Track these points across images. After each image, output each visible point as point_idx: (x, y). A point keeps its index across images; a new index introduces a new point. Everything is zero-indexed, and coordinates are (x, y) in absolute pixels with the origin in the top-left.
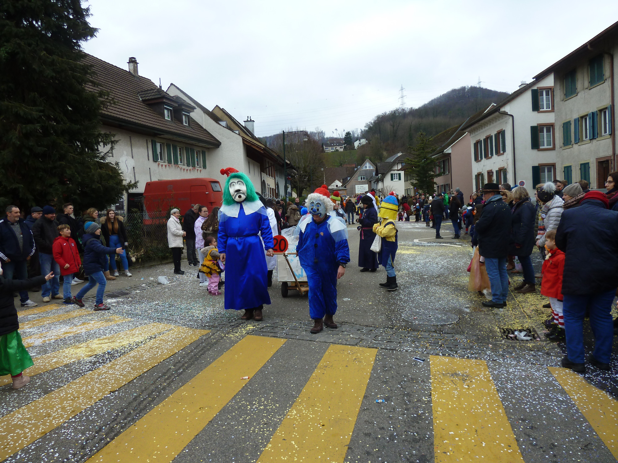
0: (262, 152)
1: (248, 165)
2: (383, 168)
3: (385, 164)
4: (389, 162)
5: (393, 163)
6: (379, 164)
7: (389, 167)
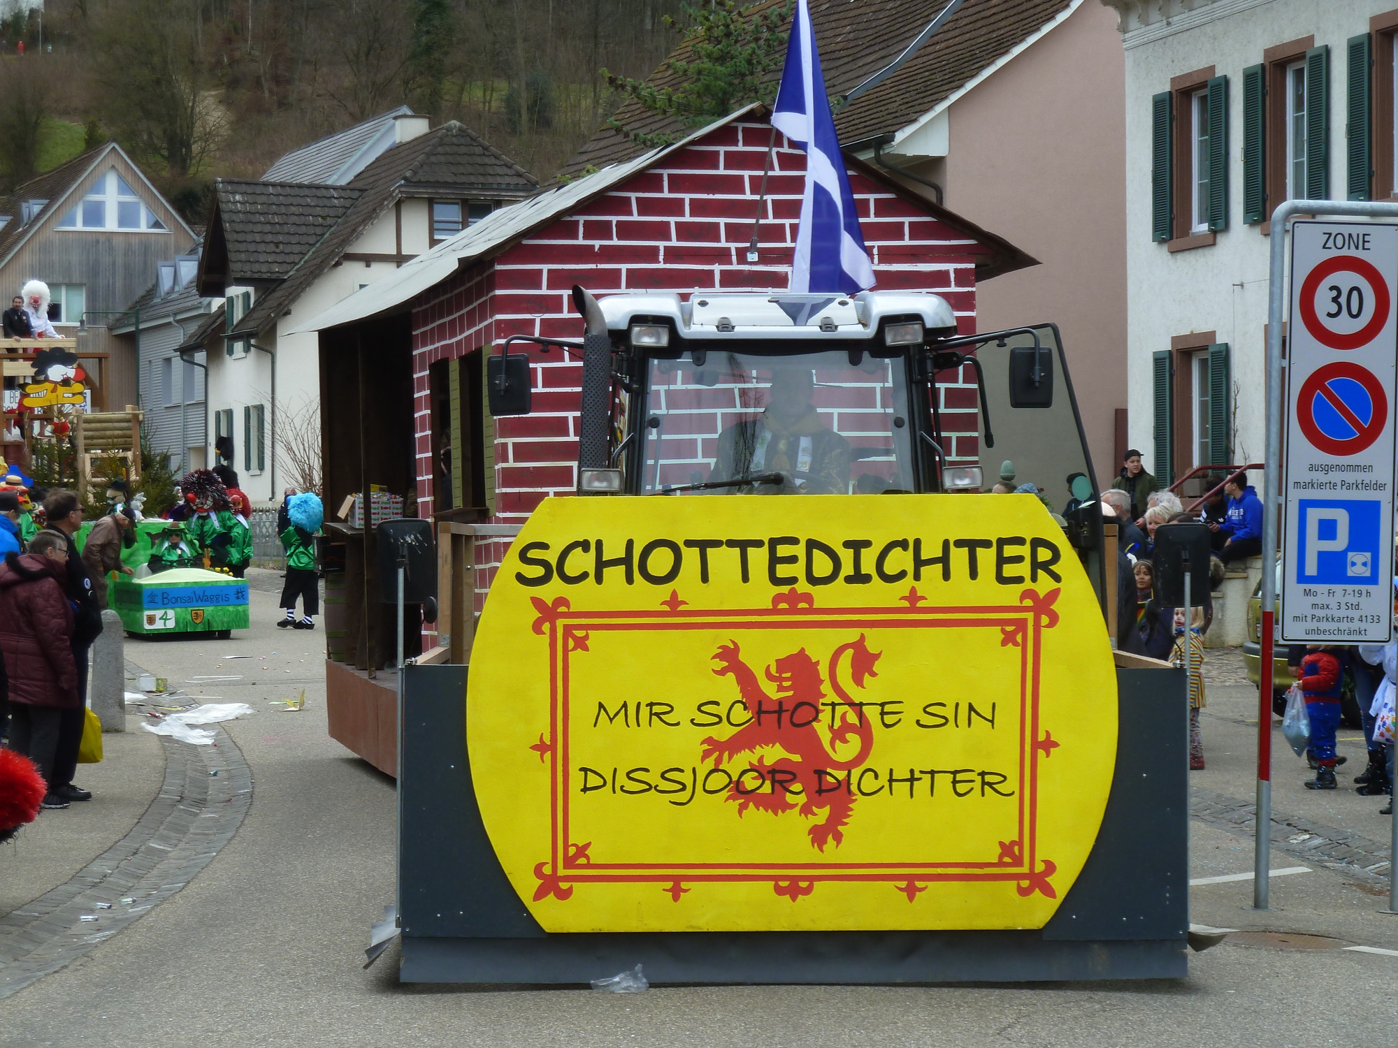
2: (269, 238)
3: (291, 200)
4: (324, 192)
5: (355, 194)
6: (238, 197)
7: (319, 230)
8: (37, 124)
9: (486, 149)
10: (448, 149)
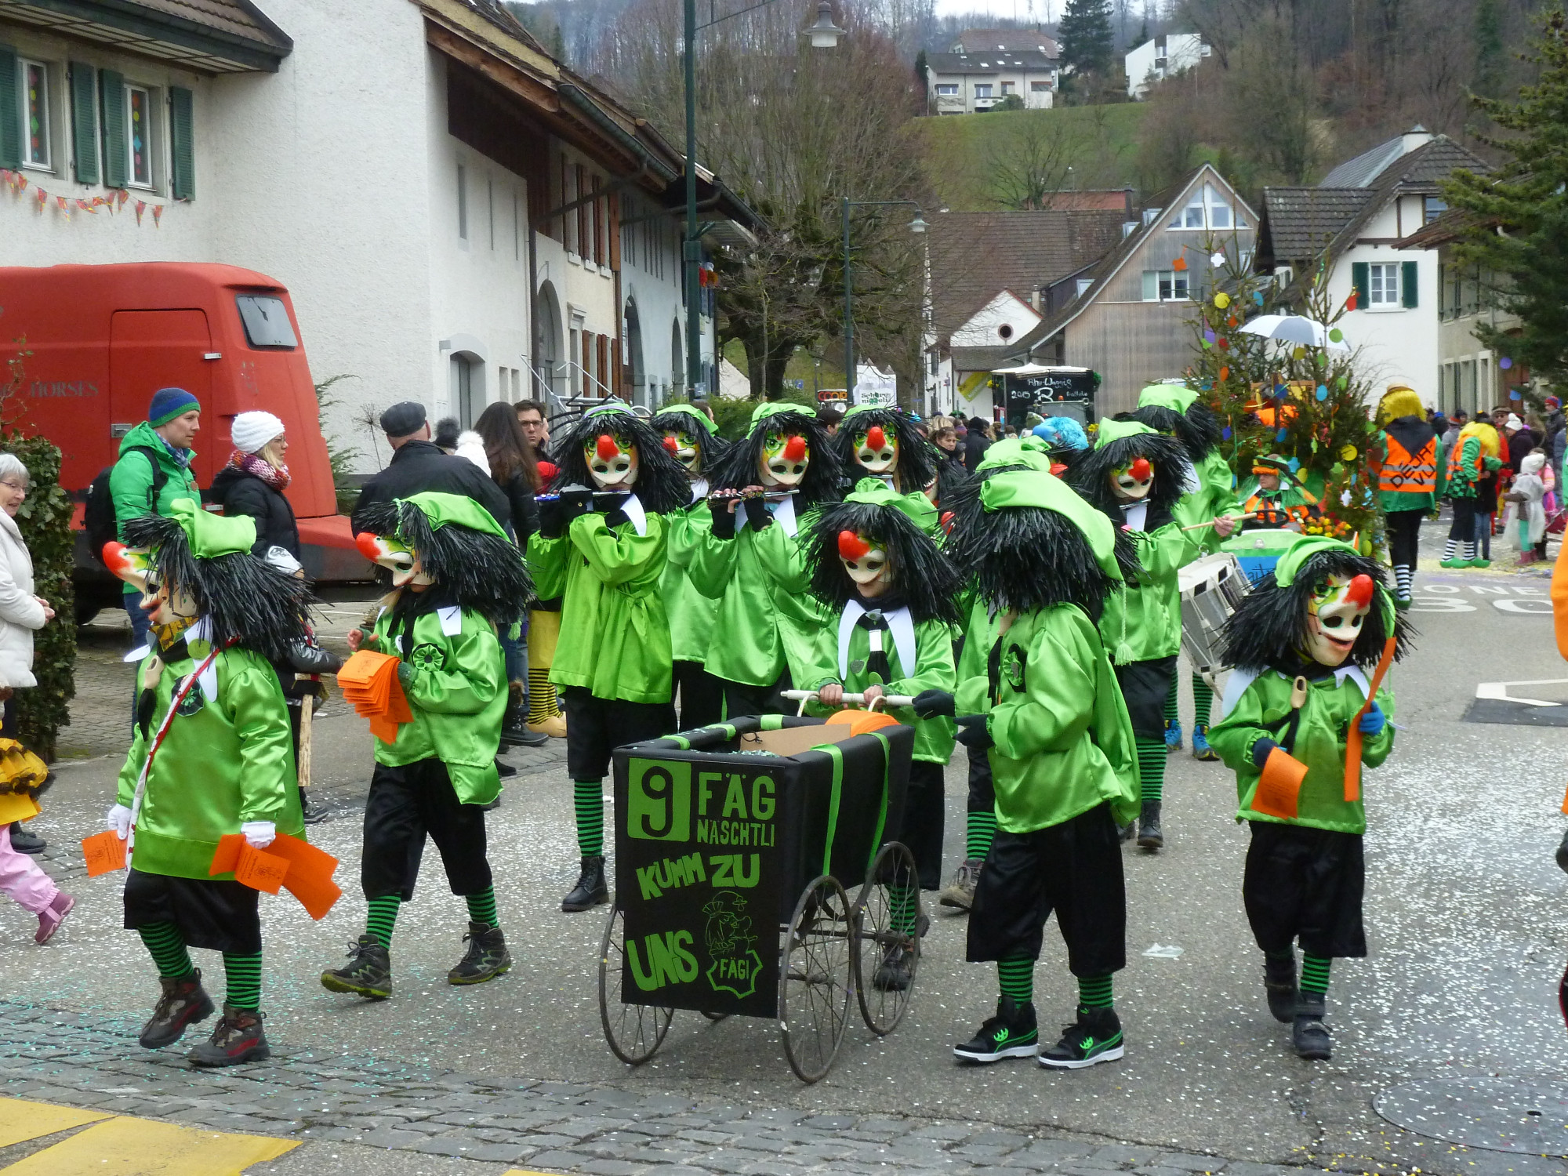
0: (545, 105)
1: (455, 187)
2: (1305, 229)
3: (1322, 201)
4: (1346, 193)
5: (1369, 194)
6: (1281, 200)
7: (1342, 222)
8: (1189, 152)
9: (1466, 154)
10: (1437, 156)
